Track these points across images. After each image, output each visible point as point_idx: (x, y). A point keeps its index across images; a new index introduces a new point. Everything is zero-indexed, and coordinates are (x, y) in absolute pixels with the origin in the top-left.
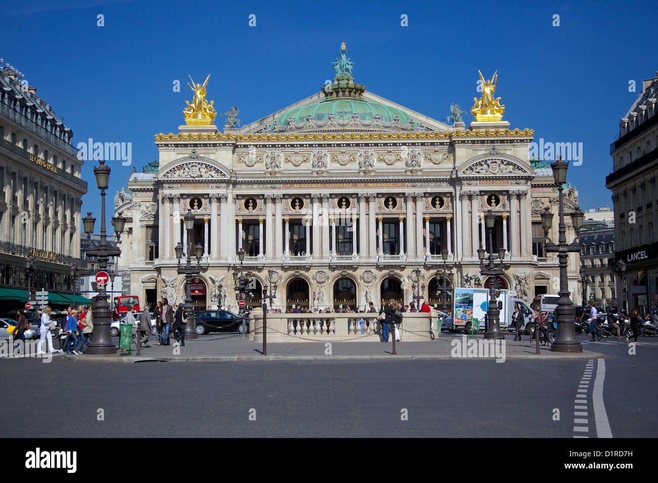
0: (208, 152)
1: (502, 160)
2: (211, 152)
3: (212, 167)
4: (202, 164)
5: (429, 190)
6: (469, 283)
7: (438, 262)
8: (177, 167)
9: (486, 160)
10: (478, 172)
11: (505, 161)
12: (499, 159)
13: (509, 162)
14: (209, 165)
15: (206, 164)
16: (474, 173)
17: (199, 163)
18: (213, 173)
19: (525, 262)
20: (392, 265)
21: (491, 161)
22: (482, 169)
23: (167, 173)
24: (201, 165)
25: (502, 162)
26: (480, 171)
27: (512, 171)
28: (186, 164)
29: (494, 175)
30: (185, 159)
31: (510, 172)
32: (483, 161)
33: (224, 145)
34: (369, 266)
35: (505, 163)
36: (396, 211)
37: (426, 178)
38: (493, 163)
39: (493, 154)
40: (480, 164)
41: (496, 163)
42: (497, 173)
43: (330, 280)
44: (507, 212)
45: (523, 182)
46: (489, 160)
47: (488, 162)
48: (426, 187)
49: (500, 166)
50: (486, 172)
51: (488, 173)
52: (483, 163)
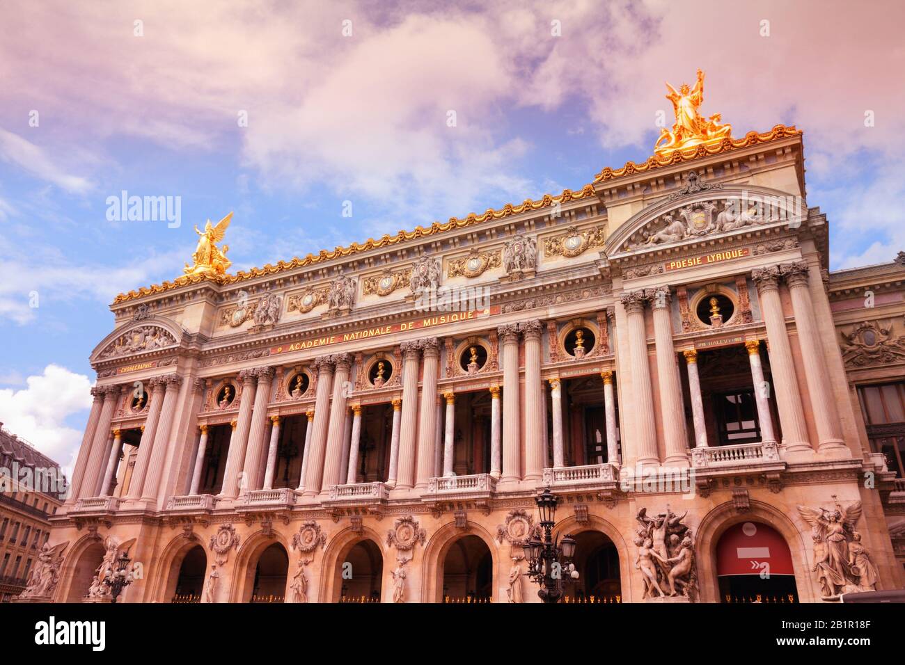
1: (719, 199)
3: (162, 329)
4: (151, 327)
5: (552, 312)
8: (119, 339)
9: (677, 211)
11: (728, 199)
12: (710, 199)
14: (158, 328)
15: (155, 327)
17: (147, 327)
18: (162, 340)
19: (833, 463)
21: (689, 210)
22: (668, 233)
23: (105, 351)
24: (149, 330)
25: (720, 204)
29: (703, 240)
30: (130, 323)
31: (746, 223)
32: (668, 214)
36: (483, 373)
37: (541, 284)
38: (694, 209)
39: (691, 190)
40: (662, 223)
41: (701, 208)
42: (709, 231)
43: (325, 547)
44: (757, 330)
45: (788, 242)
46: (684, 207)
47: (683, 213)
48: (545, 306)
49: (715, 214)
50: (682, 237)
51: (686, 237)
52: (669, 218)
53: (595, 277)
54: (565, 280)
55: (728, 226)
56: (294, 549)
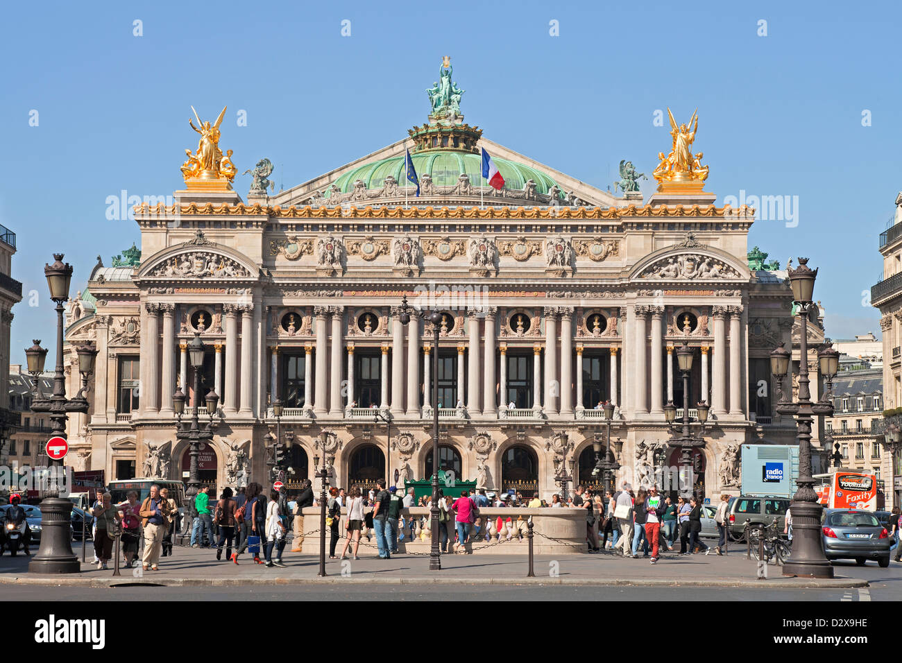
0: (223, 235)
1: (703, 256)
2: (226, 235)
3: (228, 259)
4: (213, 254)
5: (583, 303)
6: (644, 457)
7: (595, 422)
8: (170, 259)
9: (677, 256)
10: (663, 276)
11: (708, 257)
12: (697, 255)
13: (713, 259)
14: (223, 257)
15: (218, 255)
16: (657, 275)
17: (207, 254)
18: (229, 269)
19: (736, 422)
20: (521, 426)
21: (685, 258)
22: (668, 271)
23: (155, 268)
24: (211, 257)
25: (703, 259)
26: (666, 273)
27: (718, 274)
28: (186, 254)
29: (689, 281)
30: (184, 246)
31: (716, 276)
32: (671, 257)
33: (249, 224)
34: (484, 426)
35: (707, 260)
36: (529, 336)
37: (579, 283)
38: (688, 260)
39: (688, 245)
40: (665, 263)
41: (692, 260)
42: (695, 276)
43: (420, 449)
44: (708, 341)
45: (736, 292)
46: (682, 255)
47: (680, 259)
48: (578, 298)
49: (699, 265)
50: (677, 276)
51: (679, 276)
52: (671, 260)
53: (616, 285)
54: (595, 283)
55: (705, 275)
56: (394, 449)
